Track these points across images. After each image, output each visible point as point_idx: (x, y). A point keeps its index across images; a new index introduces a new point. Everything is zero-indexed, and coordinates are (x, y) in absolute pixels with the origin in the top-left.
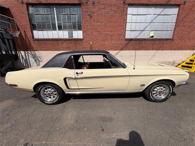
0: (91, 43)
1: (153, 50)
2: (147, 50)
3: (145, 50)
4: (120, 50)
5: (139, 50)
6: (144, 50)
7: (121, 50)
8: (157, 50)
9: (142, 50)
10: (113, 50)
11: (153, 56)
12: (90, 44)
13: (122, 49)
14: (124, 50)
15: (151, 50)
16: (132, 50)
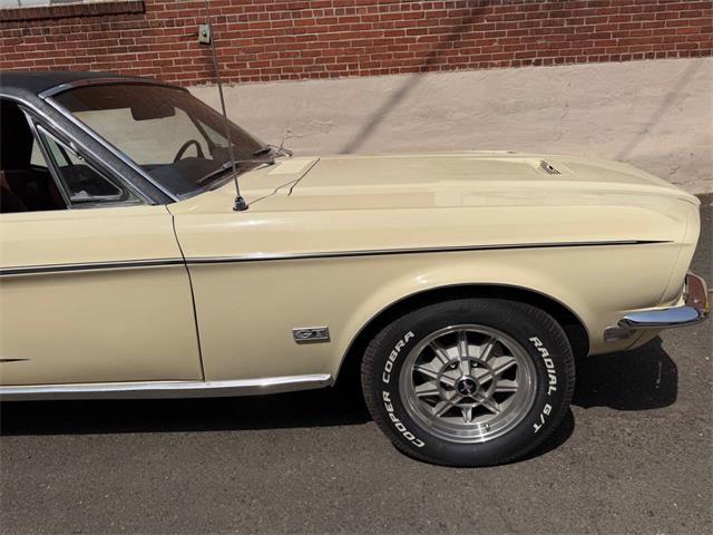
0: (204, 29)
1: (661, 56)
2: (615, 59)
3: (603, 59)
4: (416, 70)
5: (559, 61)
6: (593, 60)
7: (425, 70)
8: (694, 54)
9: (582, 60)
10: (364, 74)
11: (669, 99)
12: (201, 39)
13: (429, 64)
14: (446, 68)
15: (650, 56)
16: (504, 65)
